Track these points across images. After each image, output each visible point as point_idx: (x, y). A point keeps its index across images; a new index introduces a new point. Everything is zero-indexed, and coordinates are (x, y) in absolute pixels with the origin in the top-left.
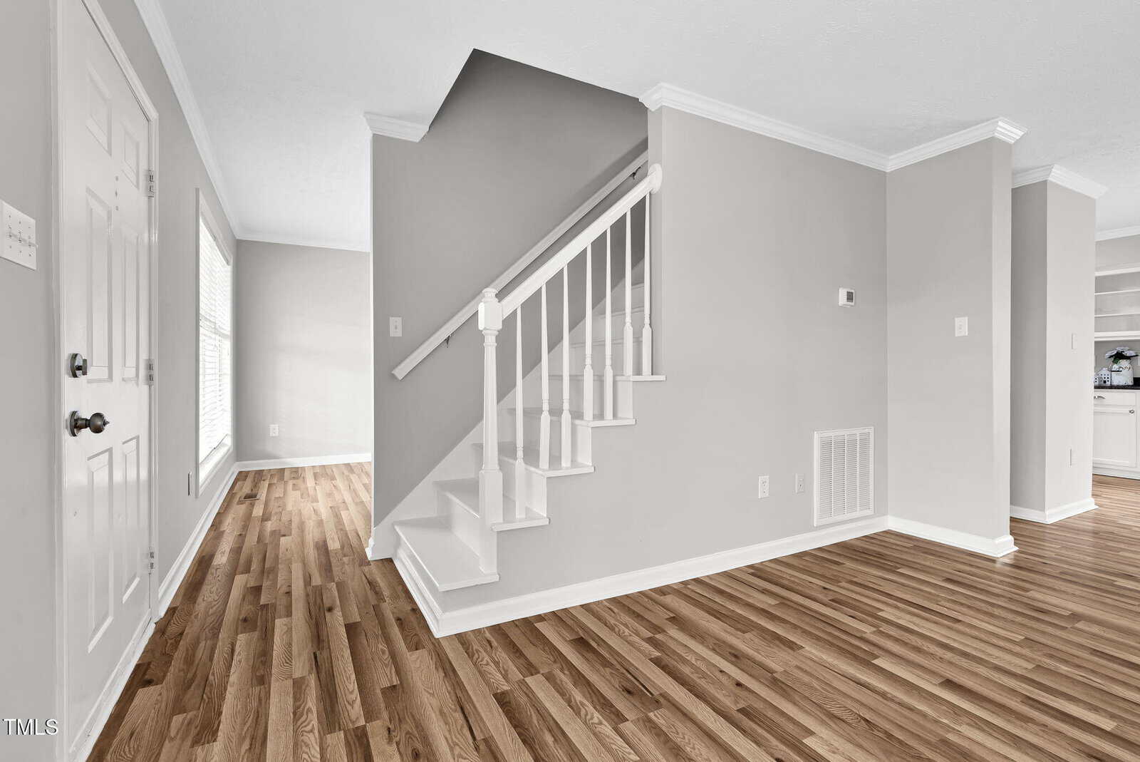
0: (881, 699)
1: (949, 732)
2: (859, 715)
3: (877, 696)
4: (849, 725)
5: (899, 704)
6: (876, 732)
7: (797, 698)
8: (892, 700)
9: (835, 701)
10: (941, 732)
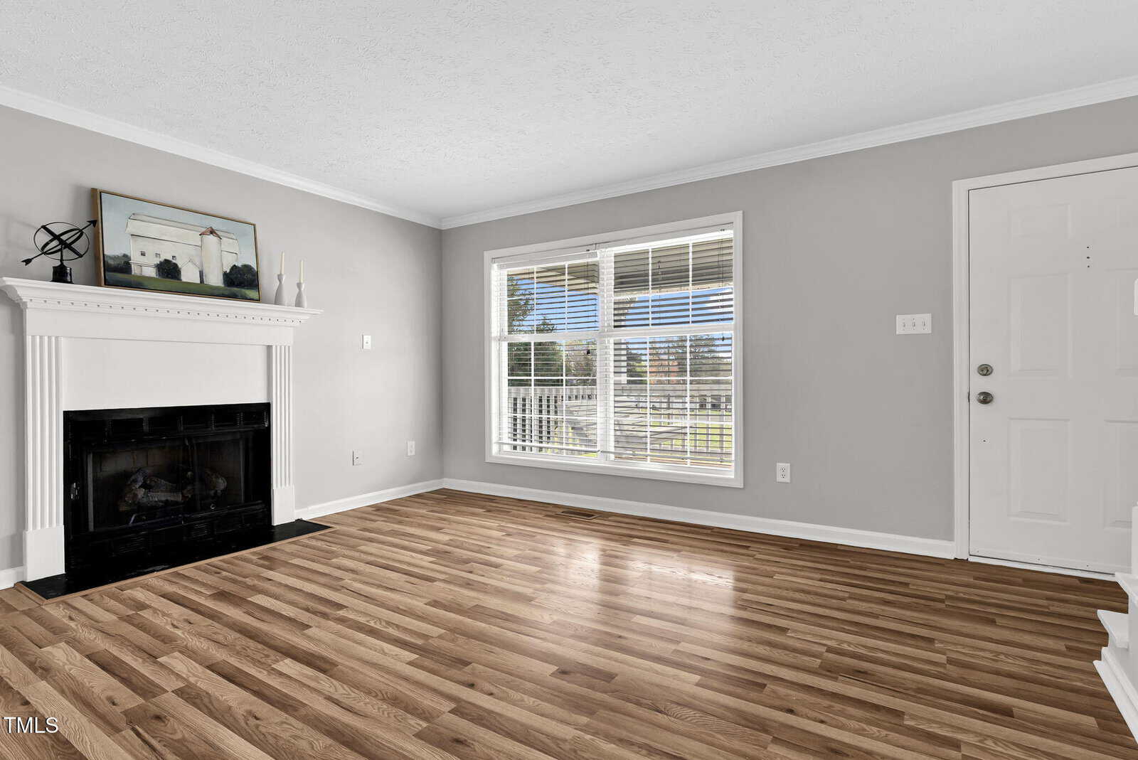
0: (652, 744)
1: (587, 725)
2: (667, 715)
3: (659, 746)
4: (672, 702)
5: (632, 744)
6: (649, 702)
7: (729, 714)
8: (641, 746)
9: (694, 724)
10: (595, 723)
